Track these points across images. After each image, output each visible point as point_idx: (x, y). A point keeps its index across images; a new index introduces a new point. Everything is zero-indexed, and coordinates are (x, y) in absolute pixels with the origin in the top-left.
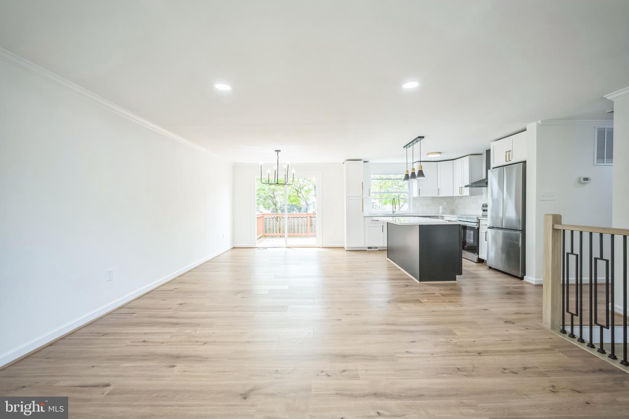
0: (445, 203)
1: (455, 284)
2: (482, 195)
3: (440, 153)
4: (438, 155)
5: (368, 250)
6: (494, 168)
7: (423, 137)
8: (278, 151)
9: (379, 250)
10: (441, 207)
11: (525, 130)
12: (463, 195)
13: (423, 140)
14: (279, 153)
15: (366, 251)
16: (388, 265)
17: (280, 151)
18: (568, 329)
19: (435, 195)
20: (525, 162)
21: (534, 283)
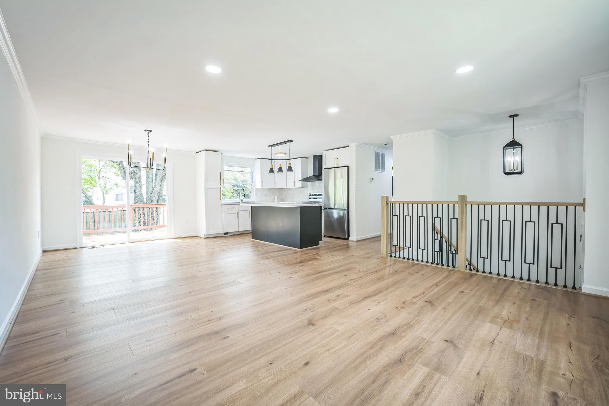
0: (278, 193)
1: (318, 248)
2: (308, 187)
3: (285, 153)
4: (283, 155)
5: (224, 236)
6: (325, 169)
7: (292, 141)
8: (148, 131)
9: (234, 235)
10: (276, 197)
11: (349, 146)
12: (295, 187)
13: (291, 143)
14: (150, 133)
15: (222, 236)
16: (254, 244)
17: (151, 131)
18: (393, 255)
19: (273, 186)
20: (348, 166)
21: (355, 240)
